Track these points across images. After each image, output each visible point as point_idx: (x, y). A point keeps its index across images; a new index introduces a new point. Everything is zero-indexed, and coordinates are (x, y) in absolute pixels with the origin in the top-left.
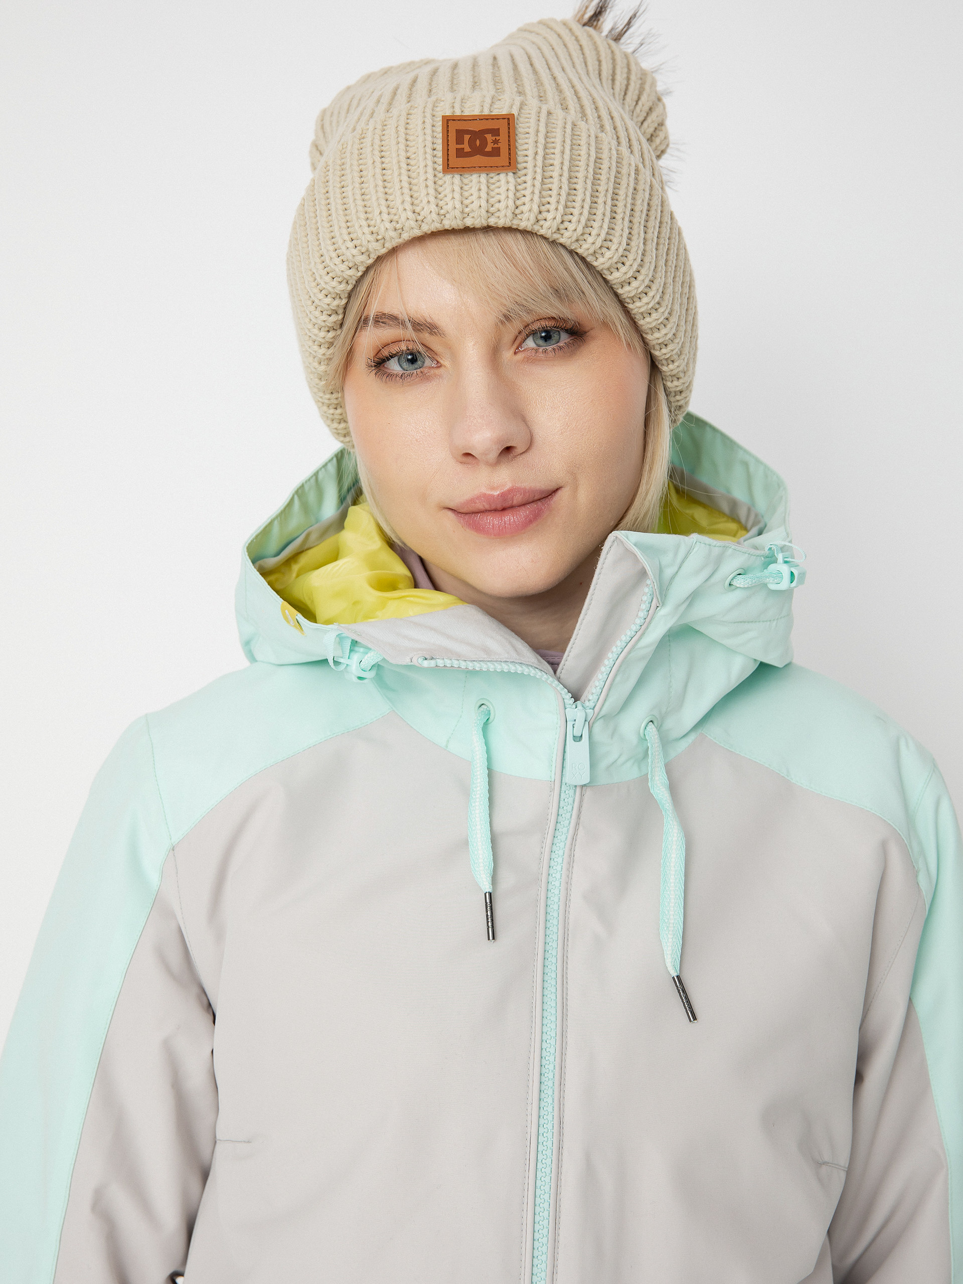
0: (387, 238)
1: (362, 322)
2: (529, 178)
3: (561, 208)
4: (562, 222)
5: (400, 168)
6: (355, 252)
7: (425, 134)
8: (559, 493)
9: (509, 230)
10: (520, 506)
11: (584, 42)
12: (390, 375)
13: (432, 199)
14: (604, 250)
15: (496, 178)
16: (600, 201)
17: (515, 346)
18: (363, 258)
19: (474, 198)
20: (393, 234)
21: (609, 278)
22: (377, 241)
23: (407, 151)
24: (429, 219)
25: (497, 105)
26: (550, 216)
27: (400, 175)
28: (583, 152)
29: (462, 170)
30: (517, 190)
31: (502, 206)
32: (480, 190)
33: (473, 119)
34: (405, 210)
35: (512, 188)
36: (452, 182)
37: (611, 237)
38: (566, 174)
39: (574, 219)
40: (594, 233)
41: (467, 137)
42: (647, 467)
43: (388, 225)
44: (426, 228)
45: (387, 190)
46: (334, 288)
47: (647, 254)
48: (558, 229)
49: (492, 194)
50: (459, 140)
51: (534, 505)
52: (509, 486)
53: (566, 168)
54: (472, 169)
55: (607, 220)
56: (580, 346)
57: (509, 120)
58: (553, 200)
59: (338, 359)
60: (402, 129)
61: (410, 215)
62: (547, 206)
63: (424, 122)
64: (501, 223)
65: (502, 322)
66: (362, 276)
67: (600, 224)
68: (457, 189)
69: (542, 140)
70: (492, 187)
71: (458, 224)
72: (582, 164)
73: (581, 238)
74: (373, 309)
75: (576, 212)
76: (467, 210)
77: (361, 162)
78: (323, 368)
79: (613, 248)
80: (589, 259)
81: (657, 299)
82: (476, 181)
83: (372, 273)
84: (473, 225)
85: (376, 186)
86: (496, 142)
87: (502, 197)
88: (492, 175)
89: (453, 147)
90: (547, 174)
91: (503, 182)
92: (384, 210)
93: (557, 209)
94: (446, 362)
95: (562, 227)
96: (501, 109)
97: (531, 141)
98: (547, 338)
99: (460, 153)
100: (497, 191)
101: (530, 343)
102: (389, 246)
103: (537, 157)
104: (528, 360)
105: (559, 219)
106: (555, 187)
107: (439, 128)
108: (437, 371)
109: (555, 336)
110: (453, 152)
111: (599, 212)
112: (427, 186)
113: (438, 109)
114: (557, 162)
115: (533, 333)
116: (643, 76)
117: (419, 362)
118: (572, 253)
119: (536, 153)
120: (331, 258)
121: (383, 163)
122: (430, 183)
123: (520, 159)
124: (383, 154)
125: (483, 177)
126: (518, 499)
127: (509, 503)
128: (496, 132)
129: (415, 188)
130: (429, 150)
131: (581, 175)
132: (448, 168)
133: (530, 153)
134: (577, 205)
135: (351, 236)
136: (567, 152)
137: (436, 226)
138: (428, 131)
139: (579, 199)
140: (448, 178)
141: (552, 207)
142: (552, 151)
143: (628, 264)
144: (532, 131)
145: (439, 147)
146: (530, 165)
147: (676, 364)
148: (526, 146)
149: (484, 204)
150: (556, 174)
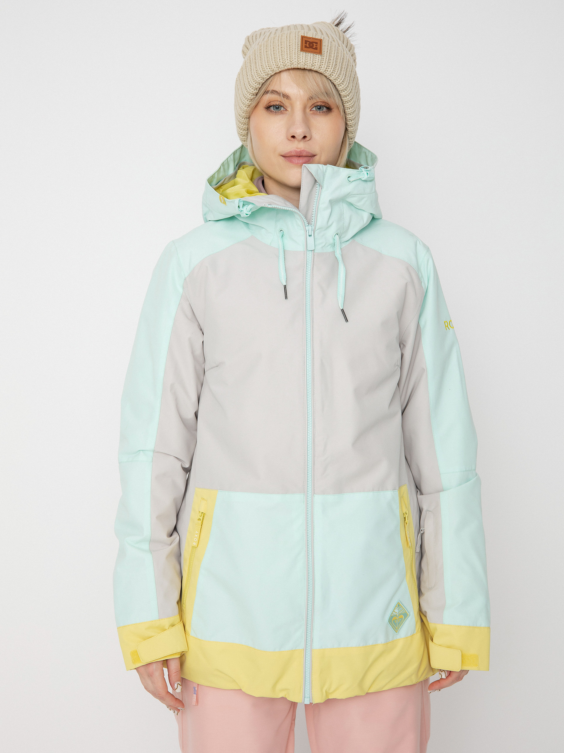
0: (280, 67)
1: (266, 92)
2: (325, 58)
3: (332, 68)
4: (332, 73)
5: (287, 48)
6: (269, 70)
7: (295, 40)
8: (316, 156)
9: (316, 72)
10: (304, 157)
11: (336, 30)
12: (271, 111)
13: (296, 58)
14: (342, 84)
15: (316, 56)
16: (343, 70)
17: (310, 109)
18: (271, 72)
19: (309, 60)
20: (282, 66)
21: (341, 93)
22: (277, 68)
23: (289, 44)
24: (294, 64)
25: (317, 36)
26: (329, 70)
27: (287, 49)
28: (340, 55)
29: (306, 51)
30: (321, 61)
31: (316, 64)
32: (311, 58)
33: (310, 38)
34: (288, 60)
35: (320, 59)
36: (303, 54)
37: (344, 81)
38: (335, 59)
39: (336, 73)
40: (340, 78)
41: (308, 43)
42: (341, 156)
43: (282, 63)
44: (293, 67)
45: (282, 53)
46: (259, 81)
47: (352, 90)
48: (330, 75)
49: (314, 60)
50: (306, 43)
51: (309, 157)
52: (302, 149)
53: (335, 58)
54: (309, 52)
55: (344, 76)
56: (329, 113)
57: (321, 40)
58: (331, 66)
59: (254, 104)
60: (288, 37)
61: (289, 61)
62: (329, 67)
63: (295, 36)
64: (315, 69)
65: (310, 99)
66: (269, 79)
67: (342, 76)
68: (304, 56)
69: (329, 48)
70: (314, 58)
71: (302, 67)
72: (339, 58)
73: (336, 79)
74: (271, 88)
75: (336, 71)
76: (306, 63)
77: (273, 45)
78: (246, 108)
79: (344, 84)
80: (337, 86)
81: (352, 104)
82: (310, 56)
83: (272, 77)
84: (307, 68)
85: (279, 52)
86: (316, 46)
87: (317, 62)
88: (314, 55)
89: (304, 45)
90: (330, 58)
91: (317, 57)
92: (281, 59)
93: (331, 68)
94: (289, 109)
95: (332, 74)
96: (318, 37)
97: (326, 48)
98: (320, 108)
99: (306, 47)
100: (315, 59)
101: (314, 109)
102: (280, 70)
103: (328, 53)
104: (314, 114)
105: (331, 72)
106: (332, 62)
107: (300, 39)
108: (286, 112)
109: (322, 108)
110: (304, 46)
111: (342, 73)
112: (295, 54)
113: (299, 34)
114: (333, 56)
115: (315, 106)
116: (351, 45)
117: (279, 109)
118: (333, 83)
119: (327, 52)
120: (261, 71)
121: (281, 46)
122: (296, 53)
123: (323, 52)
124: (281, 43)
125: (312, 55)
126: (304, 154)
127: (301, 155)
128: (317, 43)
129: (291, 54)
130: (296, 44)
131: (338, 61)
132: (302, 50)
133: (326, 51)
134: (337, 69)
135: (269, 65)
136: (336, 54)
137: (296, 66)
138: (297, 39)
139: (337, 67)
140: (302, 53)
141: (330, 68)
142: (332, 52)
143: (347, 90)
144: (326, 45)
145: (300, 44)
146: (325, 54)
147: (353, 128)
148: (324, 49)
149: (311, 62)
150: (332, 59)
